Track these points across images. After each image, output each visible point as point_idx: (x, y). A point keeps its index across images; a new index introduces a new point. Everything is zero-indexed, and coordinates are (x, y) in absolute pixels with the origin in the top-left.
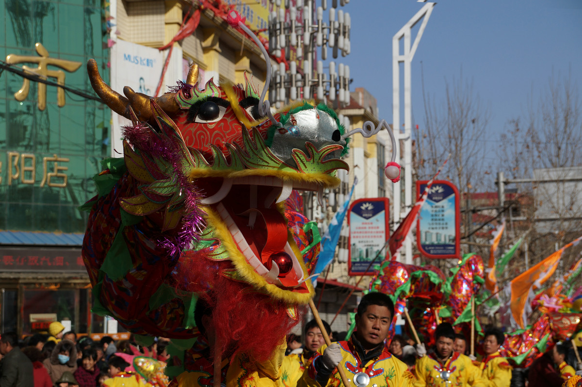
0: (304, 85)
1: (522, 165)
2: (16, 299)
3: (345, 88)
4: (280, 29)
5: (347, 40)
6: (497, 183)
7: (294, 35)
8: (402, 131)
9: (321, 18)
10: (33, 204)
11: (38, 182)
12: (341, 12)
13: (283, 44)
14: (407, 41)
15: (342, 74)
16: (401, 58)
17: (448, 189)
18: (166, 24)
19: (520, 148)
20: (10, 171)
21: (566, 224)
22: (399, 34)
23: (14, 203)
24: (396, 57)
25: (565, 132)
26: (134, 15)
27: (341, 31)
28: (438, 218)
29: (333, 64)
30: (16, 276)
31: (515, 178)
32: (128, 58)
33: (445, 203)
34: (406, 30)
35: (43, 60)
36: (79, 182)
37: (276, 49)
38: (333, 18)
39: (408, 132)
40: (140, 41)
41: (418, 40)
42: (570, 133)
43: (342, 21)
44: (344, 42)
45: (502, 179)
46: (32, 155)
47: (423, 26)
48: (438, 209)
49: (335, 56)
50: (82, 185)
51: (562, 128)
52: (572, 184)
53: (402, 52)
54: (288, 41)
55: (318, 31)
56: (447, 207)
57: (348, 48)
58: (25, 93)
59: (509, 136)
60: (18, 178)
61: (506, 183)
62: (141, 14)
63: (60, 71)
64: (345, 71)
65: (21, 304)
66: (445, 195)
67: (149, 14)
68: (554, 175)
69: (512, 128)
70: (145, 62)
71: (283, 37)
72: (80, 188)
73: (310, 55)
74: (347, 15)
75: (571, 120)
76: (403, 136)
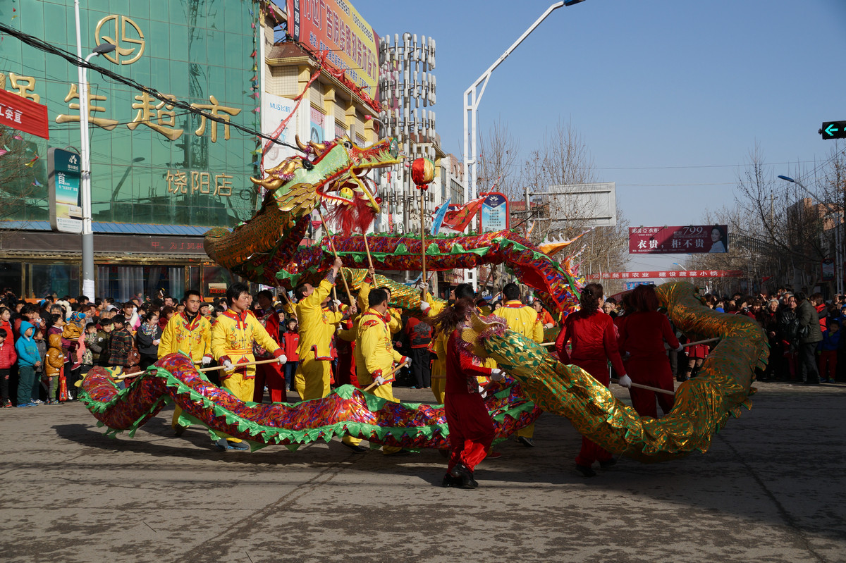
0: (405, 125)
1: (539, 183)
2: (199, 273)
3: (432, 128)
4: (387, 86)
5: (434, 94)
6: (525, 195)
7: (397, 90)
8: (470, 157)
9: (416, 78)
10: (208, 207)
11: (211, 192)
12: (430, 75)
13: (390, 96)
14: (474, 96)
15: (430, 118)
16: (470, 108)
17: (502, 199)
18: (299, 82)
19: (539, 170)
20: (192, 185)
21: (571, 223)
22: (468, 91)
23: (195, 207)
24: (466, 107)
25: (568, 160)
26: (277, 76)
27: (430, 88)
28: (494, 218)
29: (424, 111)
30: (199, 257)
31: (535, 191)
32: (273, 106)
33: (499, 208)
34: (473, 88)
35: (215, 107)
36: (239, 192)
37: (384, 100)
38: (424, 79)
39: (474, 159)
40: (281, 94)
41: (481, 95)
42: (571, 161)
43: (430, 81)
44: (431, 96)
45: (528, 193)
46: (207, 174)
47: (485, 84)
48: (494, 212)
49: (425, 106)
50: (240, 194)
51: (565, 158)
52: (575, 196)
53: (470, 104)
54: (393, 94)
55: (414, 88)
56: (501, 210)
57: (434, 100)
58: (203, 131)
59: (532, 163)
60: (198, 190)
61: (530, 195)
62: (282, 75)
63: (227, 115)
64: (432, 116)
65: (202, 276)
66: (499, 202)
67: (287, 75)
68: (562, 189)
69: (534, 157)
70: (285, 109)
71: (390, 91)
72: (239, 197)
73: (408, 104)
74: (434, 77)
75: (572, 152)
76: (470, 162)
